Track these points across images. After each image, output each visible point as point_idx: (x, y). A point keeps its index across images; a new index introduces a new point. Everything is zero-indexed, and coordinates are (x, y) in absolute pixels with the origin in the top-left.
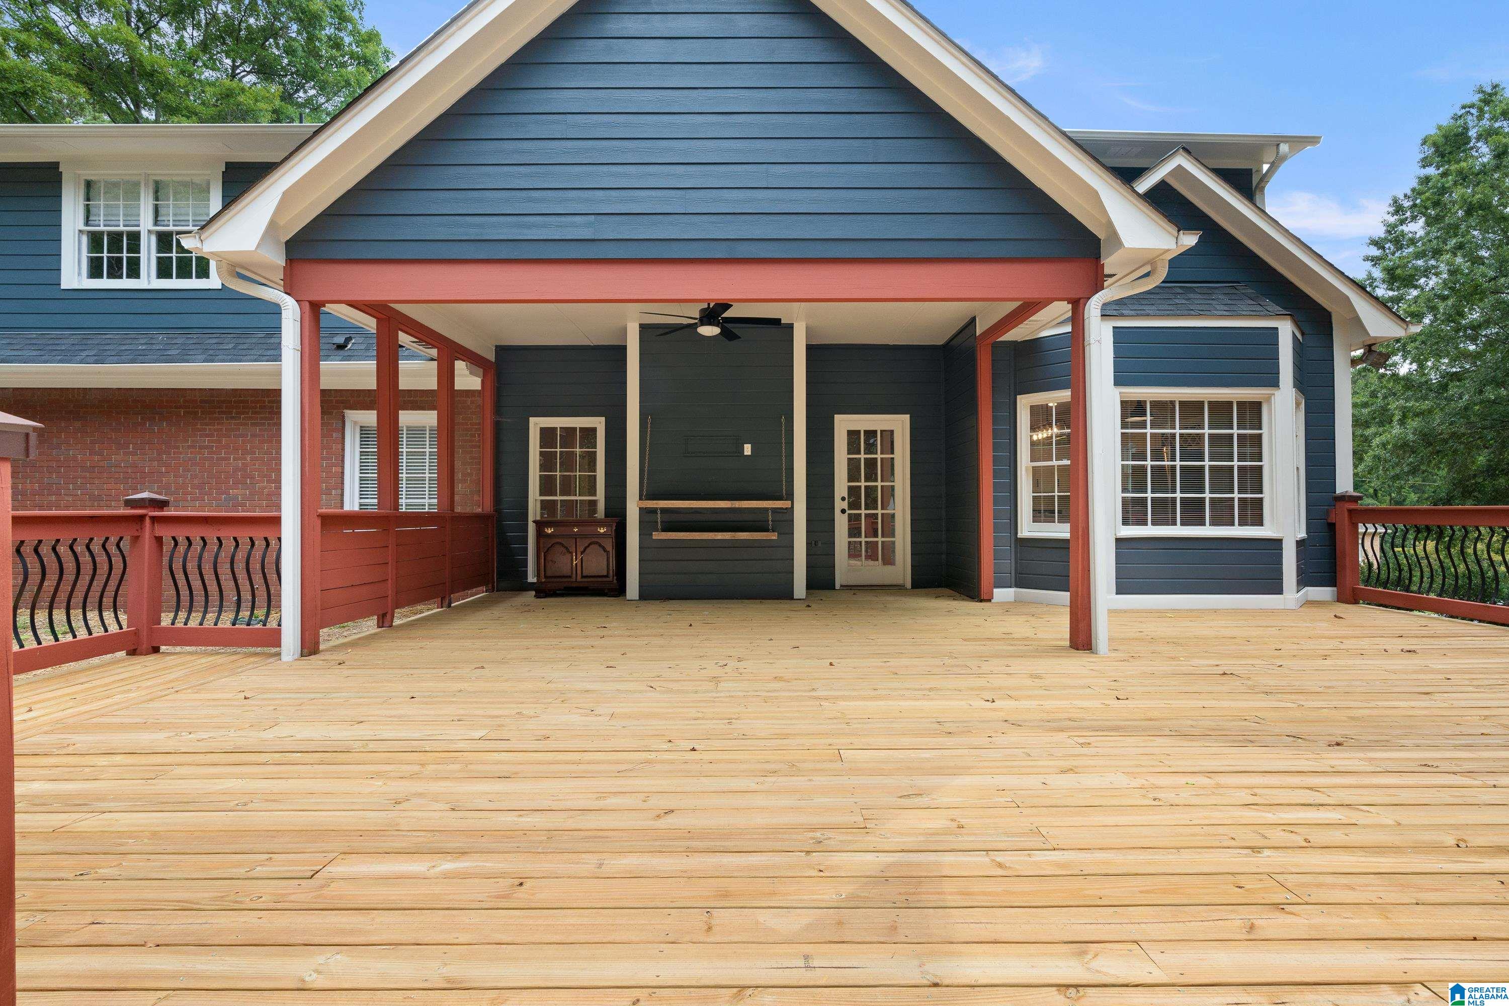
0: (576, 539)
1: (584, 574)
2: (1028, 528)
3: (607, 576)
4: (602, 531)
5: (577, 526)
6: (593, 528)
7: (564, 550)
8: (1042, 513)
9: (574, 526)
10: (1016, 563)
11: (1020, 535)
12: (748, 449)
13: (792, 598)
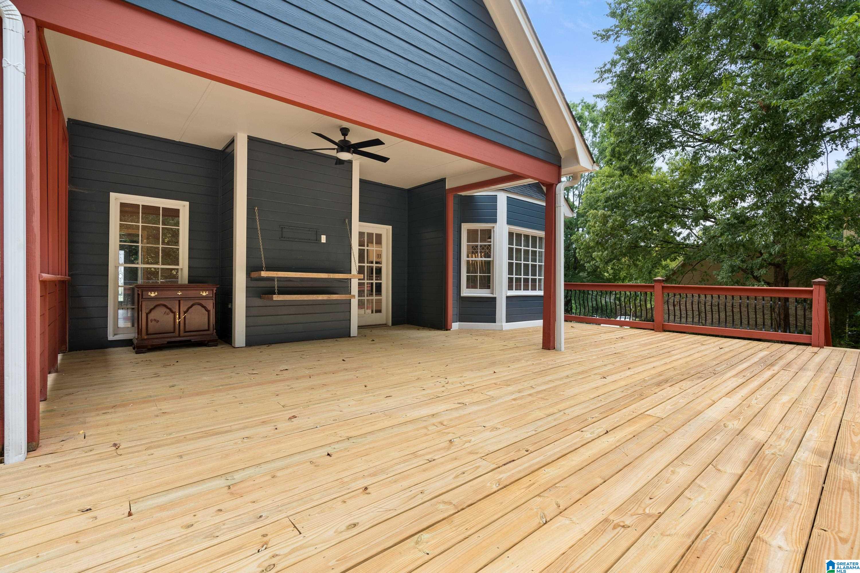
0: (179, 301)
1: (187, 330)
2: (466, 292)
3: (208, 330)
4: (204, 294)
5: (181, 291)
6: (197, 292)
7: (168, 311)
8: (472, 283)
9: (178, 291)
10: (459, 309)
11: (462, 295)
12: (324, 239)
13: (350, 336)
